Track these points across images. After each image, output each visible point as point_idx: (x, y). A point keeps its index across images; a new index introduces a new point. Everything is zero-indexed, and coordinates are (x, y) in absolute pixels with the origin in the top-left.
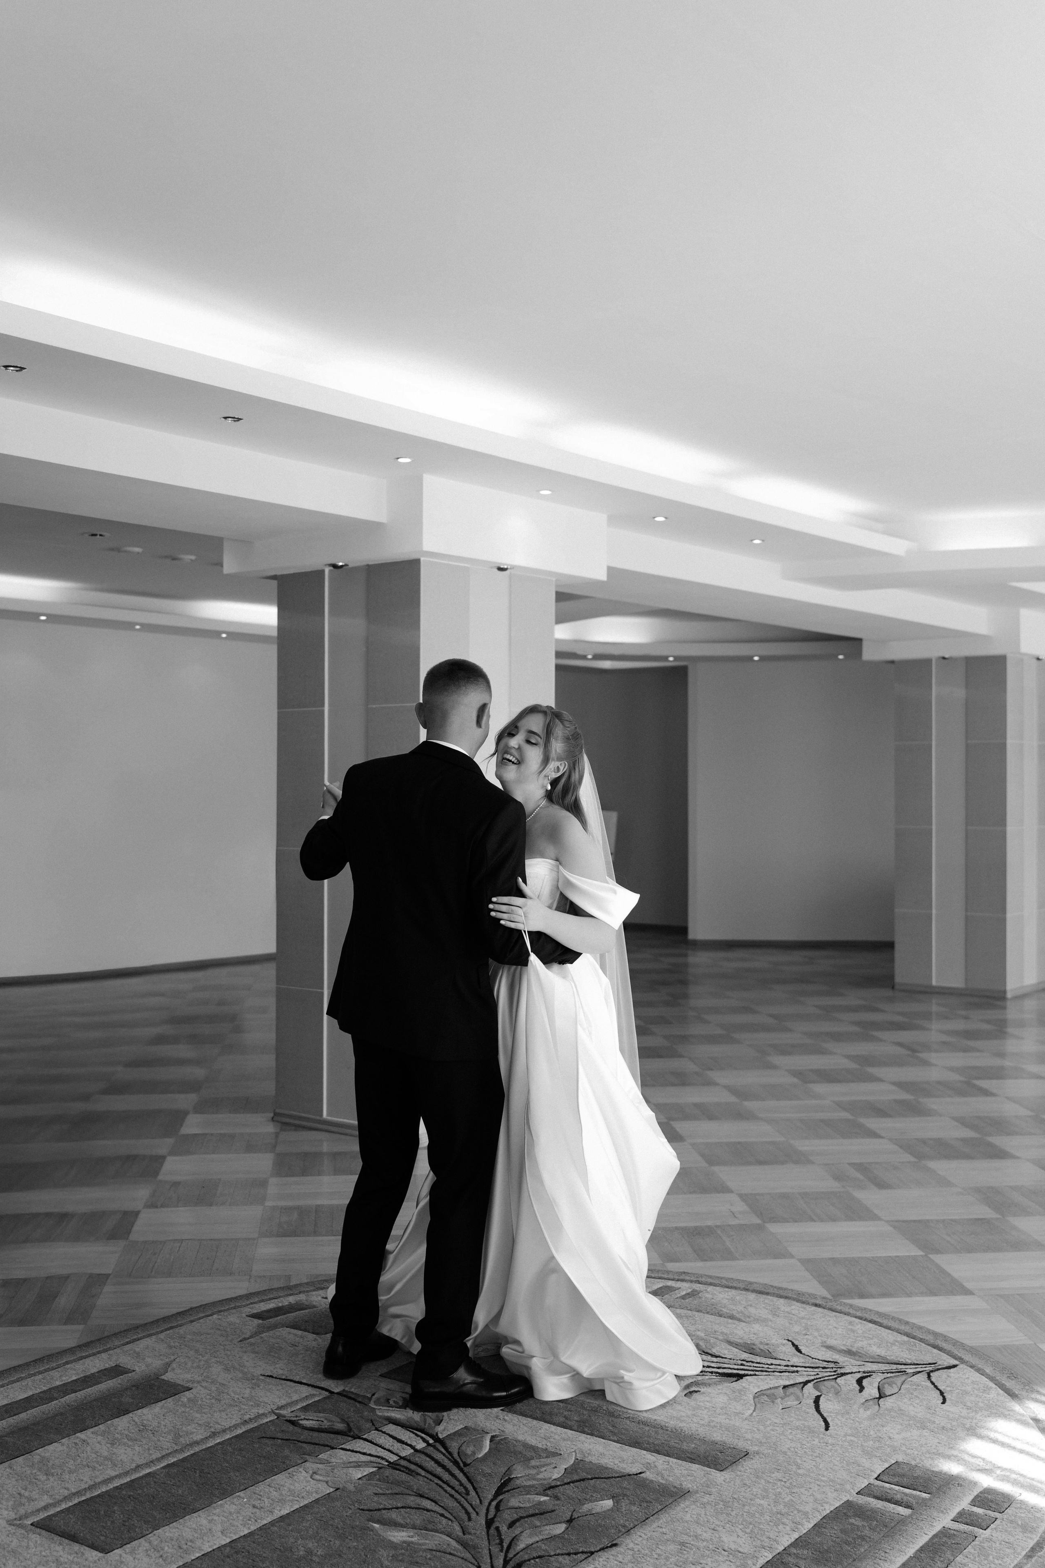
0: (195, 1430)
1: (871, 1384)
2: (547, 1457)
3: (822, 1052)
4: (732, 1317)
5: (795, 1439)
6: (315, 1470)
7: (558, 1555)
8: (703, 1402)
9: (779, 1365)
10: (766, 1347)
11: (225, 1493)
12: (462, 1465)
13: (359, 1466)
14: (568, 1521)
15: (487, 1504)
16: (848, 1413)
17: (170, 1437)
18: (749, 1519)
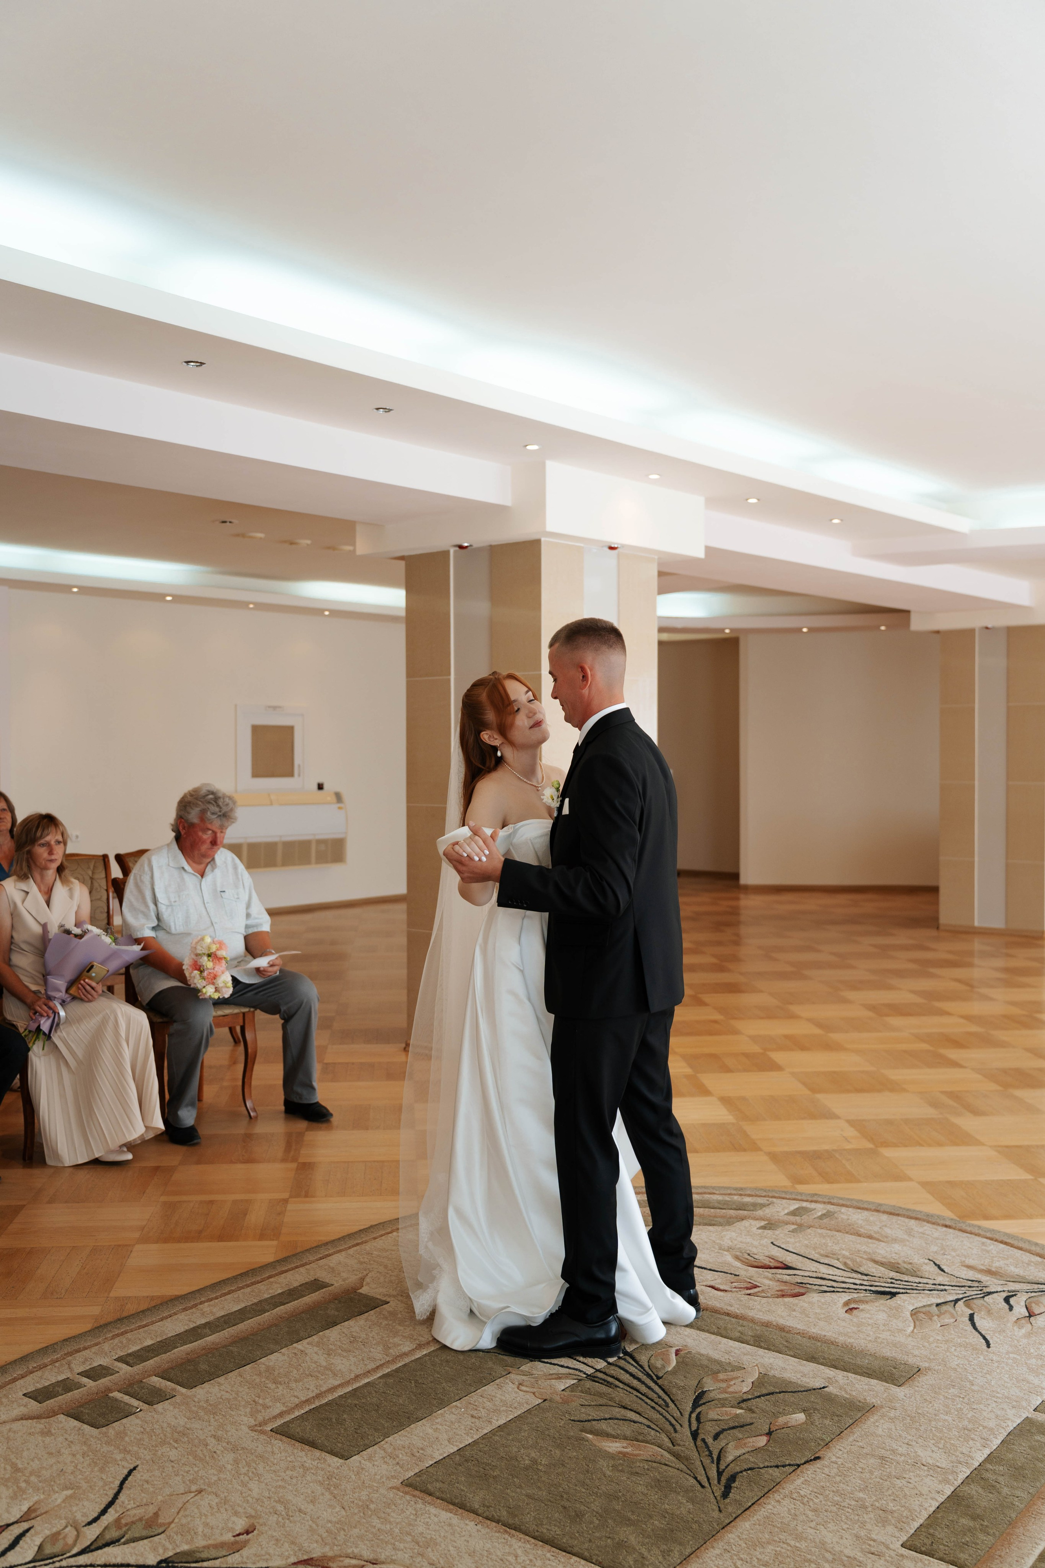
0: (401, 1342)
1: (1018, 1303)
2: (732, 1371)
3: (890, 988)
4: (870, 1237)
5: (960, 1356)
6: (520, 1382)
7: (767, 1467)
8: (865, 1318)
9: (925, 1284)
10: (910, 1266)
11: (443, 1403)
12: (655, 1378)
13: (560, 1378)
14: (767, 1434)
15: (687, 1416)
16: (1004, 1331)
17: (380, 1348)
18: (938, 1435)
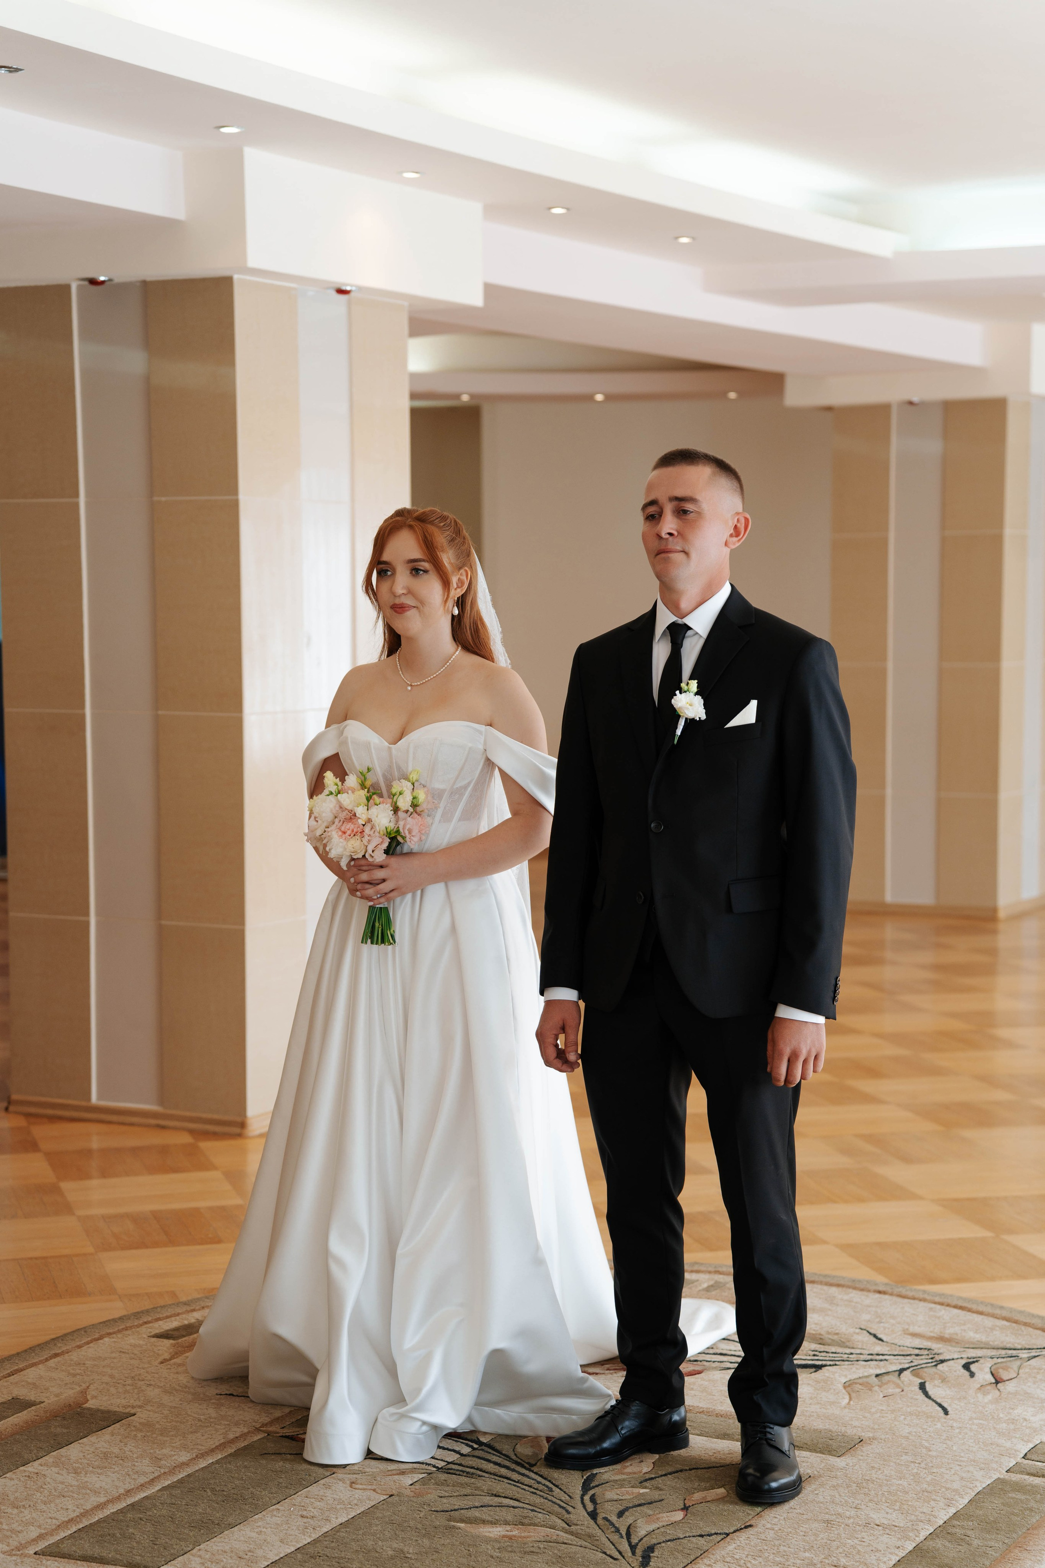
0: (173, 1453)
1: (981, 1369)
5: (913, 1424)
6: (354, 1480)
7: (689, 1537)
9: (861, 1354)
10: (836, 1337)
11: (259, 1508)
12: (527, 1466)
13: (403, 1474)
14: (684, 1509)
15: (579, 1498)
16: (965, 1398)
17: (146, 1461)
18: (892, 1498)
